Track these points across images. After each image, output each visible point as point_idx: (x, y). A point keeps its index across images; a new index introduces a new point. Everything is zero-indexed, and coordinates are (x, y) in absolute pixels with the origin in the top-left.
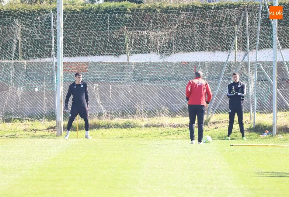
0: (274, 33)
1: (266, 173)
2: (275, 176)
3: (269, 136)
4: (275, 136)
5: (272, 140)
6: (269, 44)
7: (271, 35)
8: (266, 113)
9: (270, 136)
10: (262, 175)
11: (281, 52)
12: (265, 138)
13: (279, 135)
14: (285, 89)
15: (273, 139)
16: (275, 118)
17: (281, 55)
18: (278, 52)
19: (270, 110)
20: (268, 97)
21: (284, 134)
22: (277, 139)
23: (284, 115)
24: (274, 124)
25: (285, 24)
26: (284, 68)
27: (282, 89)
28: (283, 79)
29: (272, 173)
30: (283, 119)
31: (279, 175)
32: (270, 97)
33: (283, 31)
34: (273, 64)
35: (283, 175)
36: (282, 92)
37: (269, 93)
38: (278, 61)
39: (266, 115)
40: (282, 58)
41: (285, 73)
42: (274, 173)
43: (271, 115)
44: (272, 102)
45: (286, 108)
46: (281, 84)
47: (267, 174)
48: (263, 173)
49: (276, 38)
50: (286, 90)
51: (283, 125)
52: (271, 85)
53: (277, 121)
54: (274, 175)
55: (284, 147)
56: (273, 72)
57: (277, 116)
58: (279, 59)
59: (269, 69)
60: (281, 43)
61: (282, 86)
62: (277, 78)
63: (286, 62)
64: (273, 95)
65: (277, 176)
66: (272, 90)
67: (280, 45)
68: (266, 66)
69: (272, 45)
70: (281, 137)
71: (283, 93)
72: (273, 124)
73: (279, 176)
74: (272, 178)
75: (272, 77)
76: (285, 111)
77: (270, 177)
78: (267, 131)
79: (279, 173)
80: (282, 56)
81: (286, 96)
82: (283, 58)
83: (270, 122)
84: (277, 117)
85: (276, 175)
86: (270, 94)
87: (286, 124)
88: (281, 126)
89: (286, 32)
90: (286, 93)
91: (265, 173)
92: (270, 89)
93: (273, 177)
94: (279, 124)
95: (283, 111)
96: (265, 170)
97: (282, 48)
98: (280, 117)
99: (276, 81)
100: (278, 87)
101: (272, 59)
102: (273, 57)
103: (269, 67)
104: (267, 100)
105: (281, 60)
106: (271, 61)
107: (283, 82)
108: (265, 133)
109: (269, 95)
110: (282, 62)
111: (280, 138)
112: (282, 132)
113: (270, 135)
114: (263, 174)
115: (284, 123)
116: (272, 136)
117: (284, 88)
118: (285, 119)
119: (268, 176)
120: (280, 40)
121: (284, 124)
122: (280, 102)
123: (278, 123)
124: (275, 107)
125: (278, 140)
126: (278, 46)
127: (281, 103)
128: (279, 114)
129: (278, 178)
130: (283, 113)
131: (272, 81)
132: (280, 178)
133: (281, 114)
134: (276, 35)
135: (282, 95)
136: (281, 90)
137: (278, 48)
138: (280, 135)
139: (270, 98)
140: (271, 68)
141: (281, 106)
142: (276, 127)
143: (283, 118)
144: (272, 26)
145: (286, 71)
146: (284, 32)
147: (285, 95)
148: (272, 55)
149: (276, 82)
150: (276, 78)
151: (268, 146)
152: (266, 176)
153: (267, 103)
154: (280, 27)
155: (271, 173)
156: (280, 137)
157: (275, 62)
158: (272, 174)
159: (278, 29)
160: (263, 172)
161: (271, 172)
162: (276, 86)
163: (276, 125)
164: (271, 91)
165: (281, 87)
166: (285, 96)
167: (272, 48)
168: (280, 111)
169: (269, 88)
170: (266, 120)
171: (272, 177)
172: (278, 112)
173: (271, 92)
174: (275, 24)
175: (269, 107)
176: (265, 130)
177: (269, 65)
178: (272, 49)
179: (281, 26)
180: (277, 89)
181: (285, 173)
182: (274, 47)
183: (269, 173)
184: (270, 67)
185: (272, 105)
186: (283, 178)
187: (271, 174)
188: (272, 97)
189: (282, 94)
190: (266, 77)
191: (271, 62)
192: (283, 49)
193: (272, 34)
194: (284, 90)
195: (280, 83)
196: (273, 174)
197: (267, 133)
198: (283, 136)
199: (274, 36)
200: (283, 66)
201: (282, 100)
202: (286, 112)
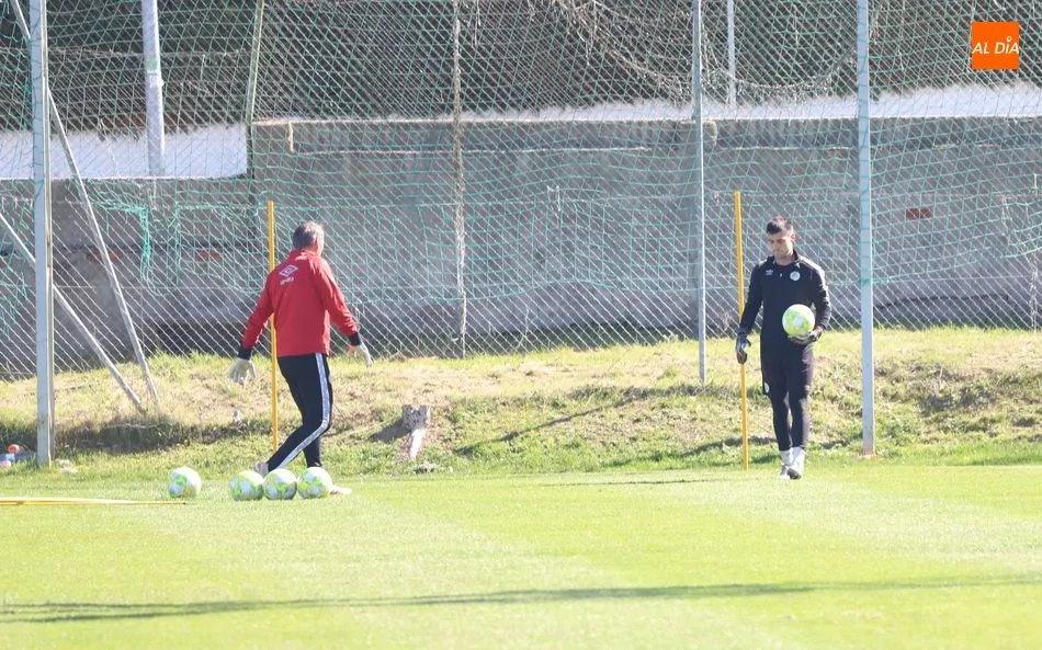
0: (35, 73)
1: (24, 606)
2: (60, 619)
3: (25, 464)
4: (47, 464)
5: (34, 482)
6: (17, 115)
7: (25, 78)
8: (12, 377)
9: (28, 467)
10: (10, 616)
11: (64, 144)
12: (9, 473)
13: (62, 462)
14: (83, 284)
15: (39, 475)
16: (45, 396)
17: (63, 154)
18: (53, 146)
19: (26, 368)
20: (17, 317)
21: (82, 458)
22: (54, 476)
23: (82, 384)
24: (42, 420)
25: (76, 39)
26: (77, 206)
27: (72, 284)
28: (74, 248)
29: (47, 605)
30: (75, 400)
31: (73, 614)
32: (26, 316)
33: (68, 64)
34: (37, 188)
35: (90, 614)
36: (73, 297)
37: (23, 299)
38: (52, 178)
39: (10, 385)
40: (69, 169)
41: (81, 223)
42: (54, 605)
43: (32, 384)
44: (34, 336)
45: (86, 357)
46: (68, 267)
47: (27, 609)
48: (11, 609)
49: (43, 91)
50: (89, 291)
51: (76, 423)
52: (29, 271)
53: (56, 409)
54: (55, 615)
55: (84, 506)
56: (37, 220)
57: (56, 386)
58: (58, 171)
59: (19, 210)
60: (64, 110)
61: (72, 272)
62: (52, 244)
63: (85, 181)
64: (38, 308)
65: (68, 618)
66: (34, 289)
67: (61, 117)
68: (9, 199)
69: (29, 117)
70: (69, 466)
71: (78, 303)
72: (38, 420)
73: (76, 618)
74: (49, 624)
75: (32, 238)
76: (86, 367)
77: (40, 621)
78: (17, 447)
79: (74, 605)
80: (70, 159)
81: (88, 313)
82: (72, 166)
83: (27, 413)
84: (52, 393)
85: (64, 615)
86: (26, 304)
87: (89, 417)
88: (70, 426)
89: (83, 69)
90: (88, 302)
91: (20, 610)
92: (25, 285)
93: (54, 620)
94: (59, 420)
95: (75, 368)
96: (17, 597)
97: (69, 127)
98: (64, 393)
99: (49, 254)
100: (56, 278)
101: (28, 170)
102: (34, 163)
103: (21, 203)
104: (15, 327)
105: (66, 175)
106: (26, 178)
107: (74, 256)
108: (8, 456)
109: (22, 311)
110: (67, 181)
111: (68, 473)
112: (71, 447)
113: (29, 460)
114: (12, 612)
115: (79, 413)
116: (35, 466)
117: (79, 280)
118: (83, 401)
119: (33, 620)
120: (57, 96)
121: (82, 418)
122: (63, 334)
123: (57, 417)
124: (46, 352)
125: (58, 479)
126: (52, 122)
127: (70, 340)
128: (62, 381)
129: (71, 624)
130: (76, 376)
131: (34, 255)
132: (80, 624)
133: (68, 379)
134: (45, 81)
135: (74, 308)
136: (67, 290)
137: (53, 131)
138: (68, 461)
139: (27, 320)
140: (28, 207)
141: (70, 351)
142: (52, 432)
143: (78, 395)
144: (24, 47)
145: (84, 215)
146: (73, 69)
147: (83, 308)
148: (31, 156)
149: (49, 257)
150: (49, 245)
151: (20, 503)
152: (26, 620)
153: (16, 340)
154: (58, 49)
155: (43, 609)
156: (66, 469)
157: (43, 181)
158: (48, 609)
159: (51, 58)
160: (13, 603)
161: (43, 603)
162: (49, 273)
163: (50, 421)
164: (27, 291)
165: (67, 278)
166: (83, 312)
167: (29, 128)
168: (65, 369)
169: (20, 283)
170: (10, 406)
171: (47, 620)
172: (56, 373)
173: (29, 295)
174: (40, 39)
175: (21, 356)
176: (7, 443)
177: (17, 195)
178: (29, 134)
179: (60, 44)
180: (53, 286)
181: (96, 605)
182: (36, 125)
183: (33, 606)
184: (23, 202)
185: (33, 346)
186: (89, 623)
187: (45, 612)
188: (34, 314)
189: (71, 305)
190: (8, 239)
191: (30, 183)
192: (70, 133)
193: (29, 74)
194: (77, 290)
195: (64, 263)
196: (52, 611)
197: (17, 456)
198: (78, 463)
199: (34, 84)
200: (71, 198)
201: (71, 326)
202: (88, 374)
